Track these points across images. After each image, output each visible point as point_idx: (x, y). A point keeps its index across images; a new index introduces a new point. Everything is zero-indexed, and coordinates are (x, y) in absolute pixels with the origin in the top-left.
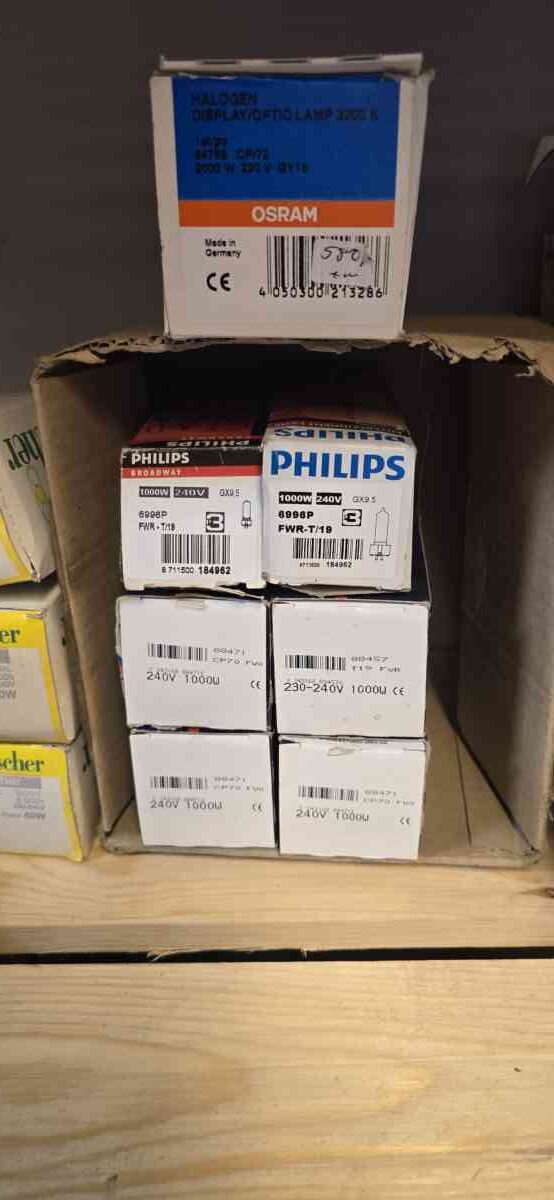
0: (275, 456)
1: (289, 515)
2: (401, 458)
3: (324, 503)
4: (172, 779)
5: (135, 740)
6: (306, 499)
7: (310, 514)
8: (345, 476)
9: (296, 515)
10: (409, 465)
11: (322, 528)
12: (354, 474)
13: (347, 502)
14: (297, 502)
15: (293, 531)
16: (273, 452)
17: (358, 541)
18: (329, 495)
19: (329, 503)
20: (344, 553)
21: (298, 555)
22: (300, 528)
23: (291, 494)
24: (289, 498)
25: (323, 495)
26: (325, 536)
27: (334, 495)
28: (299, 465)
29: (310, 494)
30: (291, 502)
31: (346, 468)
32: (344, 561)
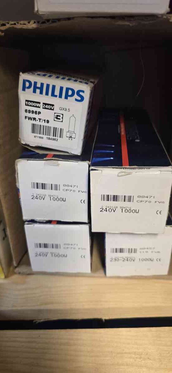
0: (24, 81)
1: (29, 112)
2: (83, 92)
3: (46, 108)
4: (45, 244)
5: (27, 227)
6: (38, 105)
7: (39, 113)
8: (56, 96)
9: (33, 112)
10: (87, 95)
11: (45, 120)
12: (60, 96)
13: (57, 110)
14: (33, 106)
15: (31, 120)
16: (24, 80)
17: (61, 129)
18: (48, 104)
19: (48, 109)
20: (55, 135)
21: (33, 131)
22: (35, 119)
23: (31, 101)
24: (30, 103)
25: (46, 104)
26: (46, 124)
27: (51, 105)
28: (35, 88)
29: (39, 103)
30: (31, 106)
31: (57, 92)
32: (54, 138)
